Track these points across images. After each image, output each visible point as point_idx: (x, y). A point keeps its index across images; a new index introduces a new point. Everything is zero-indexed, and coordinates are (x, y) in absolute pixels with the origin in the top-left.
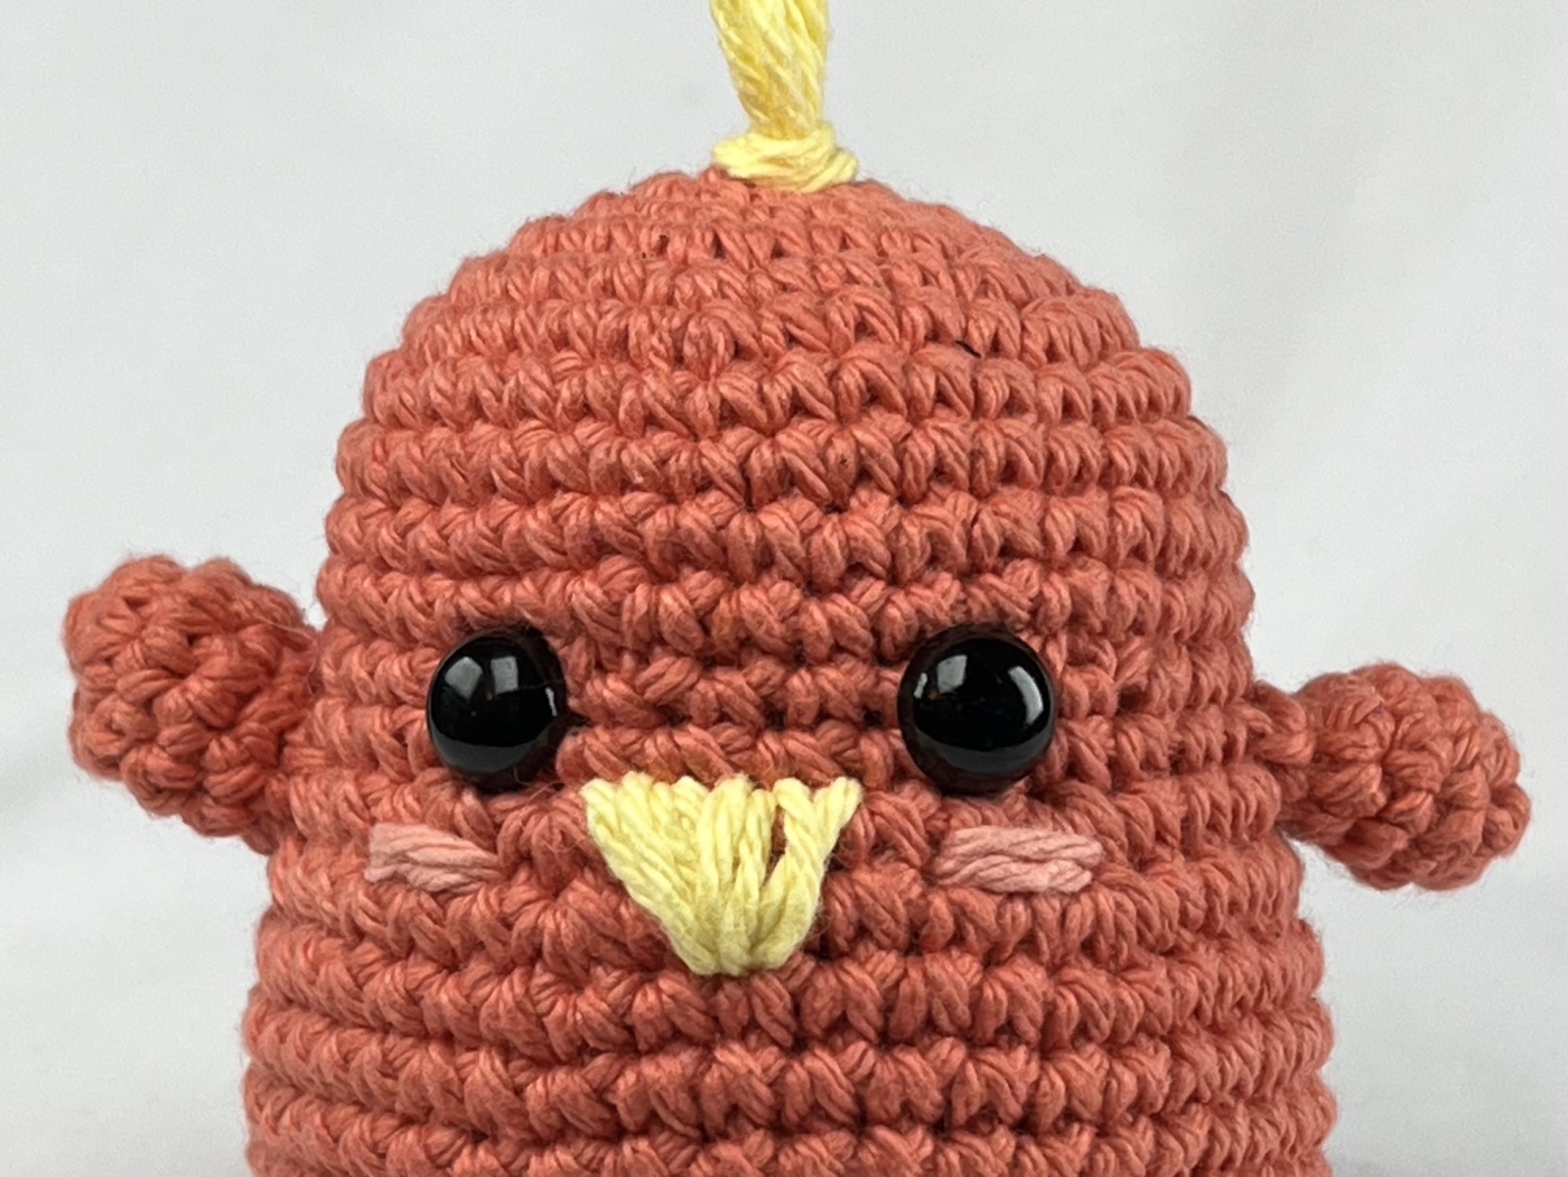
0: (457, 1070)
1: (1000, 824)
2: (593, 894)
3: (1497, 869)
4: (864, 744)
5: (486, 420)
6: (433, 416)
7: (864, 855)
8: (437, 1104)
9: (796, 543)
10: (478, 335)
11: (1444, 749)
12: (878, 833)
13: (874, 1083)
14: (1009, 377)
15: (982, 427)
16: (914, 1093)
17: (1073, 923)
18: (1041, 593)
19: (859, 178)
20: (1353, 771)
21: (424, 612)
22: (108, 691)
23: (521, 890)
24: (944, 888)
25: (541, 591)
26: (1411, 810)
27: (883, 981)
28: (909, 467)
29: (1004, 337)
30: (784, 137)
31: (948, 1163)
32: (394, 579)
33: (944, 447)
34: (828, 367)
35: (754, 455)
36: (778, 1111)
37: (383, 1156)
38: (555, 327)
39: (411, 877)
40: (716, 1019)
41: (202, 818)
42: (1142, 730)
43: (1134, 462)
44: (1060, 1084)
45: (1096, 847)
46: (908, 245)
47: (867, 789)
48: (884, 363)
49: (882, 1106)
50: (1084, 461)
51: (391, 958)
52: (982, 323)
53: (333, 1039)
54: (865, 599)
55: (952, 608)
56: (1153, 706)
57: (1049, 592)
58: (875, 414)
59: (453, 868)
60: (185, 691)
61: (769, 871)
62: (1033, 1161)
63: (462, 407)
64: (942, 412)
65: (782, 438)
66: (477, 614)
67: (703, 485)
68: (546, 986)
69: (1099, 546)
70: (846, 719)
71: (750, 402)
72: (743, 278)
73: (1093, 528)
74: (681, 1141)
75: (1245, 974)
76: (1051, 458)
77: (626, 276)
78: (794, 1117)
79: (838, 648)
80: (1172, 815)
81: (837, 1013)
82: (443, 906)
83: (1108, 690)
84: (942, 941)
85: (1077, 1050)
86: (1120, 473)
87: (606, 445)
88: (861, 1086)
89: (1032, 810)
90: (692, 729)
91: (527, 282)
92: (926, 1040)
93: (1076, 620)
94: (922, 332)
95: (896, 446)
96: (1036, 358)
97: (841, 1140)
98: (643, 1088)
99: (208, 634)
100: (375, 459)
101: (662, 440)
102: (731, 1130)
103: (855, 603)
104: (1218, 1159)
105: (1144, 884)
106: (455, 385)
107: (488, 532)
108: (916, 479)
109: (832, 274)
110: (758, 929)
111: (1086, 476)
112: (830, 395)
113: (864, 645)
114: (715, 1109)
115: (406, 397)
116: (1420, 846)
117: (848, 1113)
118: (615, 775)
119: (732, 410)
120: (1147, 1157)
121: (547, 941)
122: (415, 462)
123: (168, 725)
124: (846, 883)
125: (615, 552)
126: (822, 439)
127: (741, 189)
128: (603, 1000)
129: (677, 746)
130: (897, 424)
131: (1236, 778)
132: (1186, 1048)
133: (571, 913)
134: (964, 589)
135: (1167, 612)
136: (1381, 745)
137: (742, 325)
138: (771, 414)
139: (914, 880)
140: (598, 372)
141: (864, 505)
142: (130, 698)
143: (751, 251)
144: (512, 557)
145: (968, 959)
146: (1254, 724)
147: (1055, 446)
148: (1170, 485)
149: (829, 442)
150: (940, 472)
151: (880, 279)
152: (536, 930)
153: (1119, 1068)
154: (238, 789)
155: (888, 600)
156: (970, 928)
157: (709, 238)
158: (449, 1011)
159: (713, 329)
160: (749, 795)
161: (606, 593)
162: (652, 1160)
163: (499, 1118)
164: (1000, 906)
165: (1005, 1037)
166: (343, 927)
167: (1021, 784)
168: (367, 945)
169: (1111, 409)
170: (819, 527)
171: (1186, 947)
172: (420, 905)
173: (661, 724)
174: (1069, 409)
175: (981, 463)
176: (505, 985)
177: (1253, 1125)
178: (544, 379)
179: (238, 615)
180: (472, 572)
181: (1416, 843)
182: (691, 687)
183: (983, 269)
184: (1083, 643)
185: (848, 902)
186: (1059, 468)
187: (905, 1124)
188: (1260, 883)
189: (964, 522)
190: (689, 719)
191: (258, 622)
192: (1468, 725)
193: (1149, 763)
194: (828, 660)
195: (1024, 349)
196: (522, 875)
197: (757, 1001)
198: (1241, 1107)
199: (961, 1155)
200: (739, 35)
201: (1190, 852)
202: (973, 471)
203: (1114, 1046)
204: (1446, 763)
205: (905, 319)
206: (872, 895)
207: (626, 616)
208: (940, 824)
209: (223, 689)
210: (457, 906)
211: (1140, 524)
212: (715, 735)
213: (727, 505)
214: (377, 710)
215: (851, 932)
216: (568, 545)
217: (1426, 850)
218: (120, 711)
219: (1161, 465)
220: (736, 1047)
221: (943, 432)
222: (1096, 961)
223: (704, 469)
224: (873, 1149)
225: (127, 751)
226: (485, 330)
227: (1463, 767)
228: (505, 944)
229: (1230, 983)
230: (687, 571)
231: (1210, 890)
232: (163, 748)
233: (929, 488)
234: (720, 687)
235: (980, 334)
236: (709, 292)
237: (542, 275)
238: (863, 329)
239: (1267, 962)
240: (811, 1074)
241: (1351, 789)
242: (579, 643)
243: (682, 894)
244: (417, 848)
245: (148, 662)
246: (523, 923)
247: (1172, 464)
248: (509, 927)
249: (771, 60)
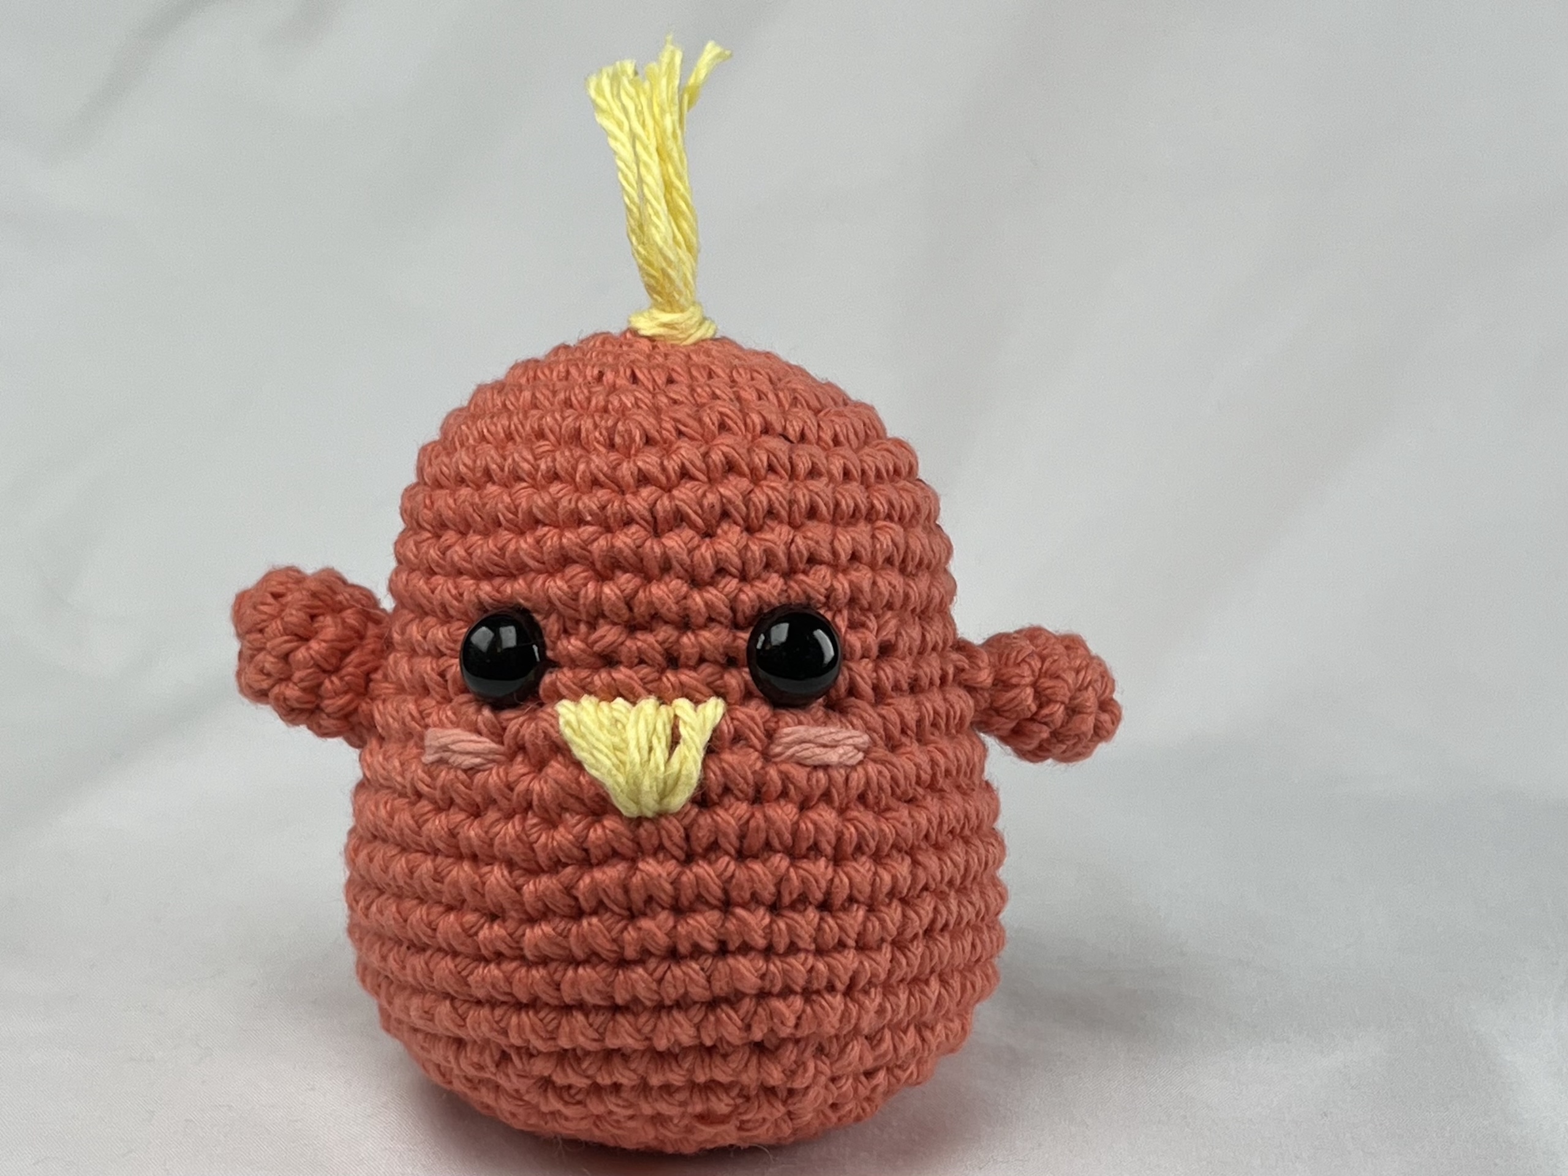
0: (480, 877)
1: (808, 724)
2: (564, 770)
3: (1102, 750)
4: (727, 677)
5: (494, 483)
6: (462, 481)
7: (727, 744)
8: (468, 898)
9: (684, 556)
10: (488, 431)
11: (1070, 677)
12: (735, 729)
13: (734, 881)
14: (811, 455)
15: (795, 486)
16: (758, 886)
17: (853, 783)
18: (832, 585)
19: (717, 336)
20: (1017, 691)
21: (457, 599)
22: (260, 650)
23: (519, 767)
24: (776, 763)
25: (529, 585)
26: (1052, 714)
27: (740, 819)
28: (752, 509)
29: (807, 431)
30: (673, 311)
31: (780, 930)
32: (439, 580)
33: (773, 498)
34: (703, 449)
35: (659, 502)
36: (676, 898)
37: (435, 930)
38: (536, 426)
39: (451, 761)
40: (638, 844)
41: (320, 726)
42: (893, 667)
43: (886, 507)
44: (846, 880)
45: (866, 738)
46: (749, 376)
47: (728, 704)
48: (737, 447)
49: (739, 895)
50: (856, 506)
51: (439, 810)
52: (795, 423)
53: (403, 860)
54: (727, 589)
55: (779, 594)
56: (899, 653)
57: (837, 585)
58: (731, 478)
59: (476, 754)
60: (309, 648)
61: (671, 753)
62: (830, 927)
63: (479, 475)
64: (771, 476)
65: (675, 492)
66: (490, 601)
67: (628, 521)
68: (535, 825)
69: (866, 555)
70: (715, 662)
71: (655, 471)
72: (650, 396)
73: (862, 546)
74: (617, 918)
75: (955, 813)
76: (837, 504)
77: (579, 395)
78: (686, 903)
79: (710, 619)
80: (911, 718)
81: (712, 839)
82: (471, 778)
83: (872, 644)
84: (775, 795)
85: (855, 860)
86: (878, 513)
87: (568, 498)
88: (727, 883)
89: (827, 716)
90: (622, 668)
91: (518, 399)
92: (766, 855)
93: (853, 601)
94: (758, 428)
95: (744, 497)
96: (827, 443)
97: (714, 916)
98: (595, 886)
99: (323, 614)
100: (426, 506)
101: (602, 494)
102: (648, 911)
103: (721, 592)
104: (939, 925)
105: (895, 760)
106: (475, 462)
107: (496, 551)
108: (757, 518)
109: (704, 394)
110: (664, 790)
111: (857, 514)
112: (703, 466)
113: (726, 617)
114: (638, 898)
115: (444, 469)
116: (1057, 736)
117: (719, 900)
118: (576, 698)
119: (645, 476)
120: (898, 924)
121: (535, 798)
122: (450, 508)
123: (298, 669)
124: (717, 761)
125: (575, 562)
126: (700, 492)
127: (646, 342)
128: (570, 833)
129: (613, 679)
130: (745, 484)
131: (948, 696)
132: (920, 858)
133: (550, 780)
134: (786, 583)
135: (907, 596)
136: (1033, 676)
137: (649, 423)
138: (668, 478)
139: (758, 758)
140: (563, 453)
141: (726, 533)
142: (274, 653)
143: (654, 380)
144: (511, 566)
145: (790, 806)
146: (958, 663)
147: (839, 497)
148: (907, 519)
149: (704, 495)
150: (771, 513)
151: (733, 397)
152: (528, 791)
153: (881, 871)
154: (342, 708)
155: (741, 590)
156: (791, 787)
157: (628, 372)
158: (476, 842)
159: (632, 426)
160: (657, 709)
161: (570, 587)
162: (601, 931)
163: (507, 905)
164: (809, 774)
165: (812, 853)
166: (409, 791)
167: (821, 700)
168: (424, 802)
169: (872, 474)
170: (699, 546)
171: (920, 797)
172: (457, 777)
173: (604, 666)
174: (847, 474)
175: (795, 507)
176: (510, 825)
177: (960, 904)
178: (530, 457)
179: (340, 603)
180: (488, 576)
181: (1054, 734)
182: (622, 643)
183: (794, 390)
184: (857, 615)
185: (718, 772)
186: (842, 510)
187: (753, 906)
188: (963, 759)
189: (785, 543)
190: (619, 663)
191: (354, 606)
192: (1084, 663)
193: (897, 687)
194: (704, 627)
195: (819, 438)
196: (519, 759)
197: (663, 833)
198: (953, 893)
199: (787, 924)
200: (645, 249)
201: (921, 740)
202: (790, 513)
203: (877, 858)
204: (1072, 686)
205: (748, 421)
206: (732, 767)
207: (582, 601)
208: (773, 725)
209: (332, 648)
210: (480, 777)
211: (890, 543)
212: (637, 672)
213: (643, 533)
214: (429, 659)
215: (720, 790)
216: (546, 558)
217: (1061, 738)
218: (269, 662)
219: (902, 508)
220: (651, 861)
221: (773, 489)
222: (866, 806)
223: (628, 512)
224: (734, 921)
225: (273, 686)
226: (493, 428)
227: (1082, 688)
228: (509, 800)
229: (946, 818)
230: (618, 573)
231: (934, 763)
232: (295, 684)
233: (764, 523)
234: (639, 644)
235: (793, 432)
236: (629, 405)
237: (527, 394)
238: (723, 427)
239: (967, 806)
240: (697, 877)
241: (1016, 702)
242: (553, 618)
243: (618, 769)
244: (454, 743)
245: (286, 632)
246: (521, 787)
247: (909, 507)
248: (512, 790)
249: (664, 265)
